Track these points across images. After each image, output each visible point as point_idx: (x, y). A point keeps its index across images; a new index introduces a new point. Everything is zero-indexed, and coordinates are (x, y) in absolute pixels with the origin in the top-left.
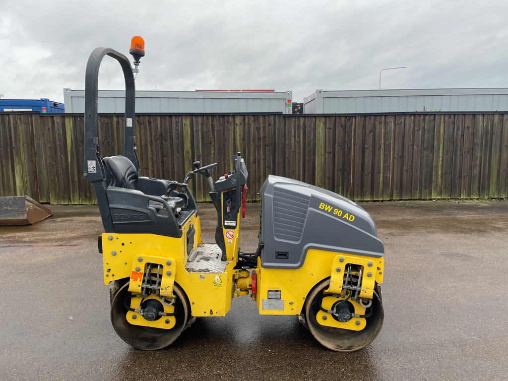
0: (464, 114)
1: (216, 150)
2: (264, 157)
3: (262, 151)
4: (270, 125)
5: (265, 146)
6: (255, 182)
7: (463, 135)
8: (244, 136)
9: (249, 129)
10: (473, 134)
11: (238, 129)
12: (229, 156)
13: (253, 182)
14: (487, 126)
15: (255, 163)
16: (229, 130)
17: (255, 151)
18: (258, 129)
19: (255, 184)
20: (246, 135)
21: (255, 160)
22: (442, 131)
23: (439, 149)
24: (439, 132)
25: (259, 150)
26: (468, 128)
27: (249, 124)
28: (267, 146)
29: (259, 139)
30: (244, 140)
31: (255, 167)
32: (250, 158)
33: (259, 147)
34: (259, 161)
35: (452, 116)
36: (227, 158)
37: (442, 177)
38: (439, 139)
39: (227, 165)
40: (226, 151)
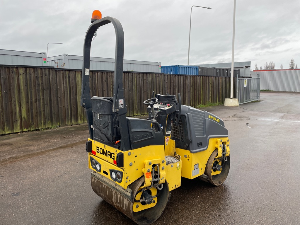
0: (143, 73)
1: (4, 94)
2: (43, 98)
3: (41, 93)
4: (46, 75)
5: (43, 89)
6: (37, 116)
7: (143, 84)
8: (27, 83)
9: (30, 77)
10: (147, 83)
11: (22, 78)
12: (14, 97)
13: (36, 116)
14: (151, 79)
16: (13, 78)
17: (35, 94)
18: (37, 78)
19: (37, 118)
20: (28, 82)
21: (36, 99)
22: (136, 81)
23: (135, 90)
24: (135, 82)
25: (39, 93)
26: (145, 80)
27: (30, 74)
28: (45, 89)
29: (39, 85)
30: (26, 85)
31: (37, 105)
32: (32, 98)
33: (39, 90)
34: (39, 100)
35: (139, 74)
36: (13, 99)
37: (137, 105)
38: (135, 85)
40: (12, 94)
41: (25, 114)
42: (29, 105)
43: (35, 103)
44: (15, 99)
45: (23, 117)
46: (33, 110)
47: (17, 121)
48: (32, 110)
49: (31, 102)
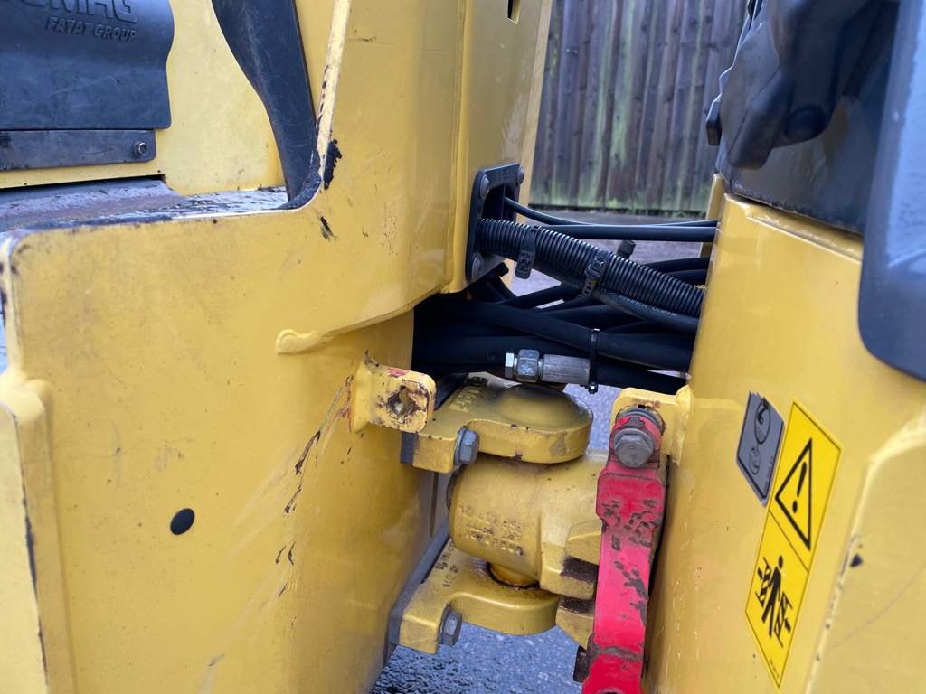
1: (564, 59)
2: (700, 83)
3: (695, 62)
5: (708, 46)
6: (662, 157)
8: (648, 17)
12: (597, 75)
13: (659, 156)
15: (670, 99)
17: (674, 63)
19: (664, 165)
20: (655, 15)
21: (672, 89)
25: (687, 60)
28: (713, 46)
29: (693, 24)
30: (645, 28)
31: (670, 110)
32: (658, 83)
33: (688, 49)
34: (683, 93)
36: (591, 82)
39: (589, 102)
40: (593, 61)
41: (623, 143)
42: (640, 111)
43: (666, 105)
44: (598, 80)
45: (613, 153)
46: (652, 130)
47: (591, 164)
48: (649, 129)
49: (653, 98)
